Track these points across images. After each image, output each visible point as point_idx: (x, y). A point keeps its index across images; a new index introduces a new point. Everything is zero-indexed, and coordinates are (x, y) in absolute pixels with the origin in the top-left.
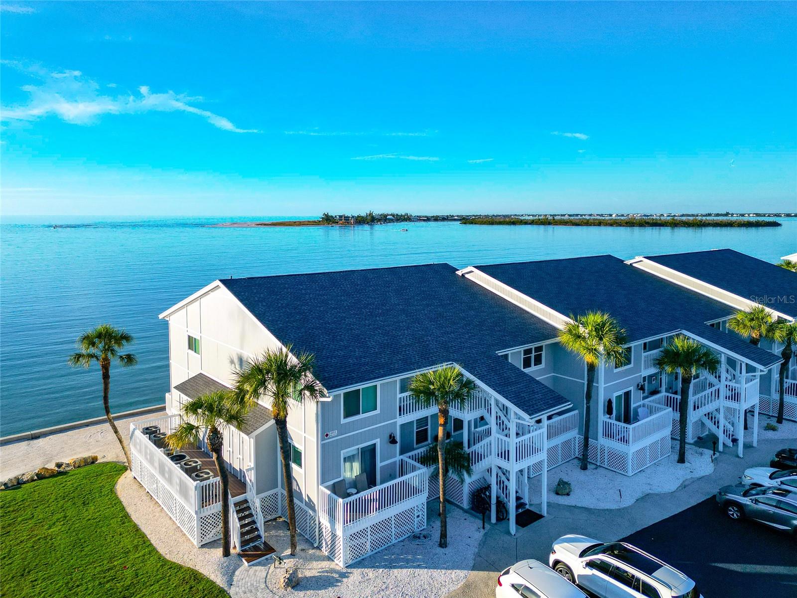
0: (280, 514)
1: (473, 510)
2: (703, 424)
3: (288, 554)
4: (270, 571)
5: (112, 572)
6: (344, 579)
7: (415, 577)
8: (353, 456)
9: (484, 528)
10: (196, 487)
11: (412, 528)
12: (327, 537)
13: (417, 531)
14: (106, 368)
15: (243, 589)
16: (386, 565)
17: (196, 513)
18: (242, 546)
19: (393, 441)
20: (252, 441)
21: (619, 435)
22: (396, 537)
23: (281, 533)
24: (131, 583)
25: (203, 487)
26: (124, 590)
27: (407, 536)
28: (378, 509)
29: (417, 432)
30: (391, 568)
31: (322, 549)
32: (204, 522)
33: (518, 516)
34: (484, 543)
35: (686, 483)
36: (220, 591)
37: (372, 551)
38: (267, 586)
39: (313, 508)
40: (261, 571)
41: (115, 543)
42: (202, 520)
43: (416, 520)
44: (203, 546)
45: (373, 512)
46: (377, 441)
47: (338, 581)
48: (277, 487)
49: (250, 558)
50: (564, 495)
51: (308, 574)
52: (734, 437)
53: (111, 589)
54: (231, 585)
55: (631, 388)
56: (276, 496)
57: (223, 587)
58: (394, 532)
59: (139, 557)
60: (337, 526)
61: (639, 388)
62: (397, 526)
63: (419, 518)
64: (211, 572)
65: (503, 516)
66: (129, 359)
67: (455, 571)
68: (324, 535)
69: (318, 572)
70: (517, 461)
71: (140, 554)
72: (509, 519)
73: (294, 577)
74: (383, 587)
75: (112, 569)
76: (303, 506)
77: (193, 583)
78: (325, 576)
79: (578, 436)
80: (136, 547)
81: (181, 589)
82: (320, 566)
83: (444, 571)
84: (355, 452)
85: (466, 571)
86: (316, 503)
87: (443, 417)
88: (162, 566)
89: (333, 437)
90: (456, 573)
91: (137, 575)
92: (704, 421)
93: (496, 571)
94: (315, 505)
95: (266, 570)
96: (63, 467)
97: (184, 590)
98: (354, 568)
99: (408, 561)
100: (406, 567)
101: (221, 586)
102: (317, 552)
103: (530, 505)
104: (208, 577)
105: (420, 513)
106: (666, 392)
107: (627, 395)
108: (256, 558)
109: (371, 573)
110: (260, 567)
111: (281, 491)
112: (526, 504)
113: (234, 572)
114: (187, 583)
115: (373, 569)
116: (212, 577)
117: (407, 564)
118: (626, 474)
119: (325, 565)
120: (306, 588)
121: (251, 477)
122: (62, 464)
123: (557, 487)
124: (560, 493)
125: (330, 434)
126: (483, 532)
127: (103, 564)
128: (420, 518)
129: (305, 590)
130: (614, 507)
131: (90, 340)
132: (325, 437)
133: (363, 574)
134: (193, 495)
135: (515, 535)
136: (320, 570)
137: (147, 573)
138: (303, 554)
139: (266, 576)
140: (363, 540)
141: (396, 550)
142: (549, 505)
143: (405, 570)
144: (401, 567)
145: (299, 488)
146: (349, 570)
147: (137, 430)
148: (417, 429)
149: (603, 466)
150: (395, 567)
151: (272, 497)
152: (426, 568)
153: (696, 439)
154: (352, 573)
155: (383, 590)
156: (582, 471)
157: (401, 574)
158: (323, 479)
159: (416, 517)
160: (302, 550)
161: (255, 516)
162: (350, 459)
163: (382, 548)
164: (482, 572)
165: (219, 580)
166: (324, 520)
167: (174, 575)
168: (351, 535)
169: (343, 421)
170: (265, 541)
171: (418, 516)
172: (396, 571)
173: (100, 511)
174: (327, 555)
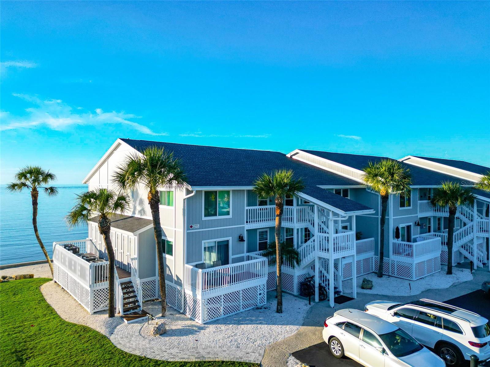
0: (157, 297)
1: (301, 296)
2: (461, 253)
3: (160, 316)
4: (144, 326)
5: (20, 329)
6: (202, 331)
7: (257, 329)
8: (212, 247)
9: (310, 304)
10: (90, 266)
11: (255, 302)
12: (190, 304)
13: (259, 305)
14: (35, 195)
15: (121, 336)
16: (235, 323)
17: (90, 286)
18: (124, 312)
19: (241, 239)
20: (136, 237)
21: (405, 252)
22: (243, 307)
23: (156, 307)
24: (33, 334)
25: (96, 267)
26: (27, 338)
27: (251, 308)
28: (229, 283)
29: (260, 243)
30: (239, 324)
31: (186, 314)
32: (96, 294)
33: (335, 298)
34: (311, 312)
35: (455, 284)
36: (103, 337)
37: (225, 315)
38: (140, 334)
39: (180, 284)
40: (137, 326)
41: (29, 313)
42: (95, 292)
43: (259, 296)
44: (95, 313)
45: (226, 284)
46: (230, 239)
47: (196, 331)
48: (155, 276)
49: (129, 318)
50: (368, 289)
51: (174, 328)
52: (483, 262)
53: (16, 337)
54: (112, 334)
55: (411, 224)
56: (154, 282)
57: (105, 335)
58: (241, 303)
59: (45, 320)
60: (197, 292)
61: (417, 224)
62: (244, 299)
63: (260, 296)
64: (98, 326)
65: (324, 298)
66: (52, 190)
67: (289, 326)
68: (188, 303)
69: (182, 327)
70: (334, 251)
71: (47, 319)
72: (329, 300)
73: (162, 327)
74: (233, 334)
75: (22, 326)
76: (173, 285)
77: (82, 333)
78: (187, 329)
79: (374, 257)
80: (45, 315)
81: (72, 337)
82: (183, 323)
83: (280, 326)
84: (213, 245)
85: (298, 326)
86: (182, 280)
87: (279, 208)
88: (61, 324)
89: (196, 229)
90: (289, 327)
91: (40, 330)
92: (461, 251)
93: (321, 327)
94: (181, 281)
95: (141, 326)
96: (7, 278)
97: (74, 337)
98: (210, 324)
99: (252, 321)
100: (251, 324)
101: (104, 334)
102: (183, 316)
103: (343, 293)
104: (95, 329)
105: (262, 292)
106: (434, 232)
107: (409, 227)
108: (133, 319)
109: (223, 327)
110: (137, 324)
111: (157, 278)
112: (341, 292)
113: (116, 327)
114: (77, 333)
115: (224, 325)
116: (98, 330)
117: (251, 322)
118: (411, 279)
119: (189, 323)
120: (171, 335)
121: (135, 265)
122: (7, 277)
123: (362, 283)
124: (364, 287)
125: (194, 226)
126: (309, 306)
127: (16, 324)
128: (262, 296)
129: (170, 336)
130: (406, 295)
131: (22, 175)
132: (190, 228)
133: (217, 328)
134: (89, 273)
135: (334, 307)
136: (184, 325)
137: (49, 328)
138: (171, 316)
139: (141, 329)
140: (218, 305)
141: (243, 315)
142: (358, 293)
143: (250, 326)
144: (247, 324)
145: (171, 272)
146: (206, 326)
147: (57, 245)
148: (259, 241)
149: (394, 276)
150: (242, 324)
151: (151, 283)
152: (266, 324)
153: (456, 264)
154: (208, 327)
155: (232, 336)
156: (379, 278)
157: (248, 328)
158: (188, 261)
159: (258, 294)
160: (170, 314)
161: (136, 292)
162: (210, 249)
163: (232, 314)
164: (310, 327)
165: (103, 331)
166: (188, 292)
167: (69, 329)
168: (208, 299)
169: (204, 218)
170: (143, 310)
171: (260, 294)
172: (243, 326)
173: (24, 297)
174: (189, 317)
